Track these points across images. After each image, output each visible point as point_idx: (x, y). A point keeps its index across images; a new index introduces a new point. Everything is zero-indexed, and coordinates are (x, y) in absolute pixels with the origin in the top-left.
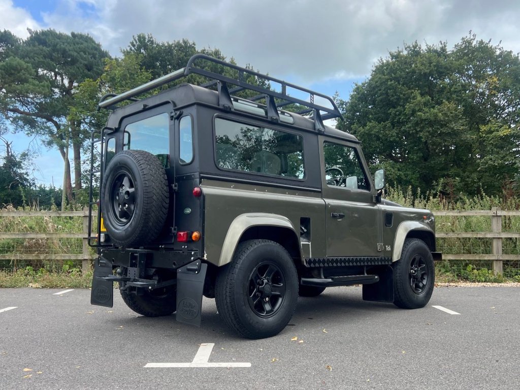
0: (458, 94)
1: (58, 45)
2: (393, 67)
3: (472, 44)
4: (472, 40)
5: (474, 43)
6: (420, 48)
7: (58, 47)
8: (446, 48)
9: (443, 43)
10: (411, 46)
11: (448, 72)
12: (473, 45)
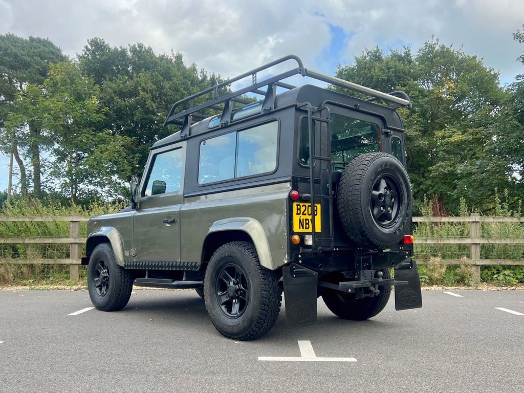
0: (415, 100)
1: (9, 50)
2: (350, 72)
3: (434, 48)
4: (435, 44)
5: (437, 48)
6: (380, 53)
7: (9, 51)
8: (410, 52)
9: (406, 48)
10: (372, 51)
11: (406, 77)
12: (436, 49)
